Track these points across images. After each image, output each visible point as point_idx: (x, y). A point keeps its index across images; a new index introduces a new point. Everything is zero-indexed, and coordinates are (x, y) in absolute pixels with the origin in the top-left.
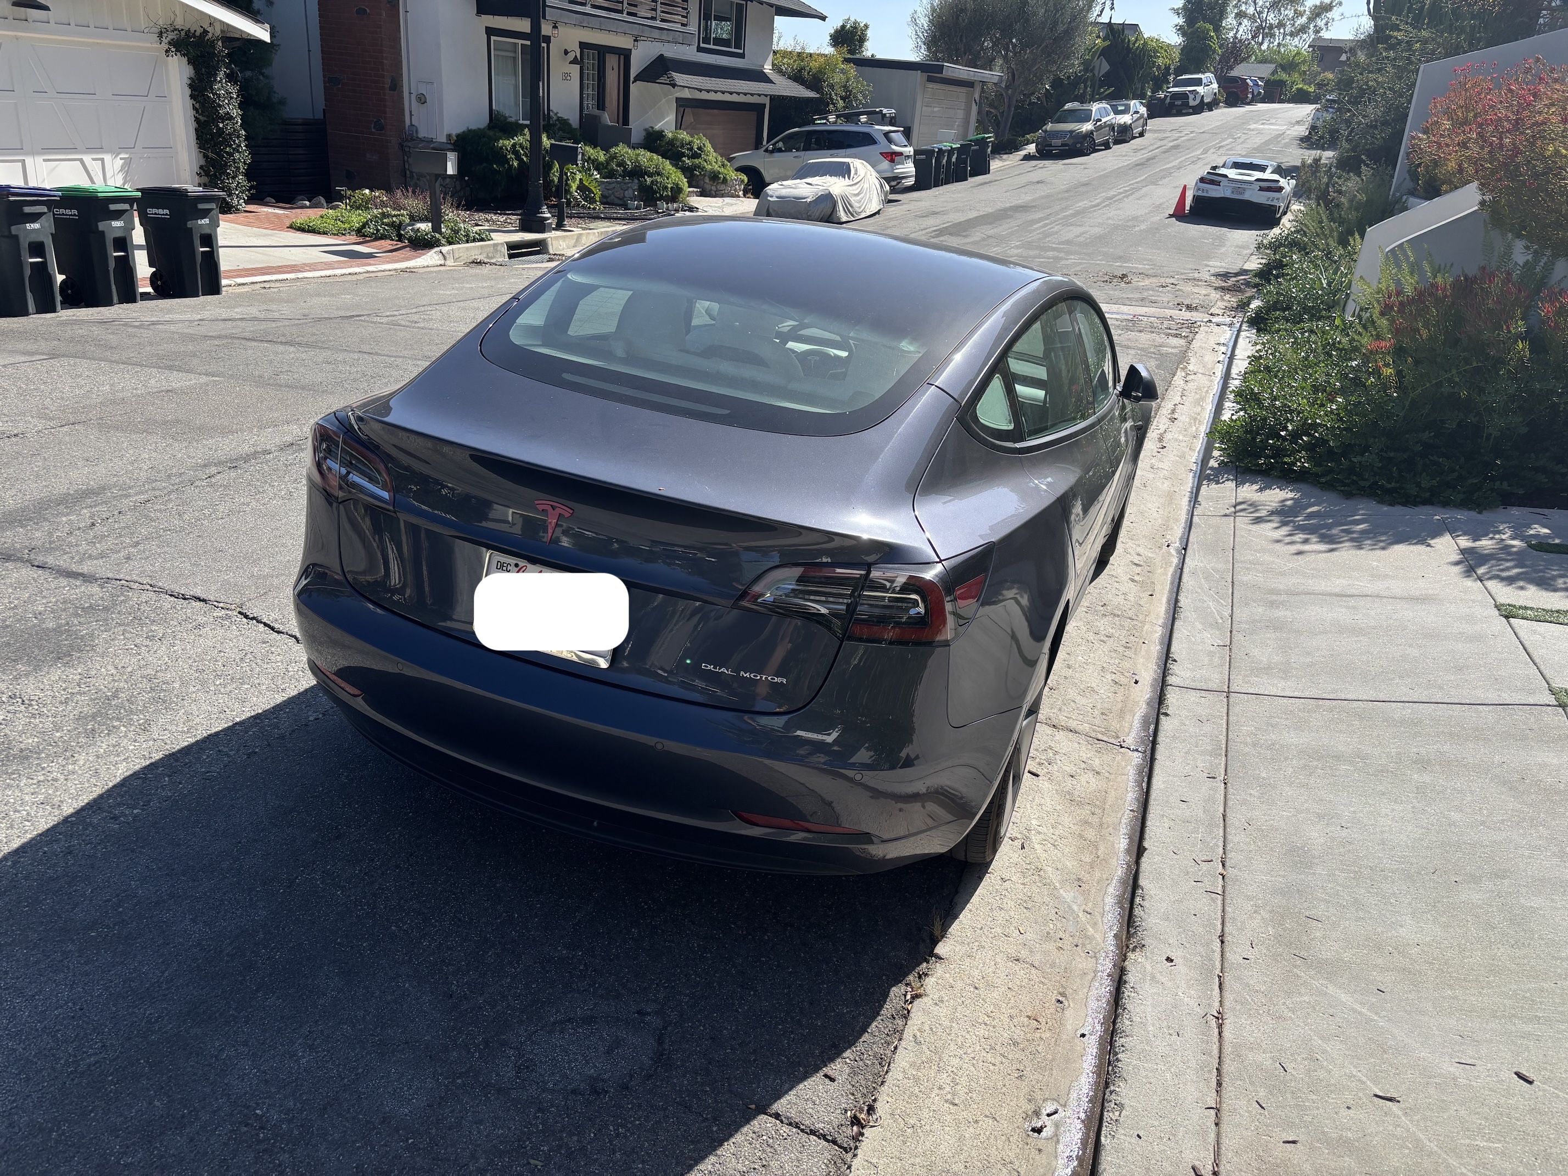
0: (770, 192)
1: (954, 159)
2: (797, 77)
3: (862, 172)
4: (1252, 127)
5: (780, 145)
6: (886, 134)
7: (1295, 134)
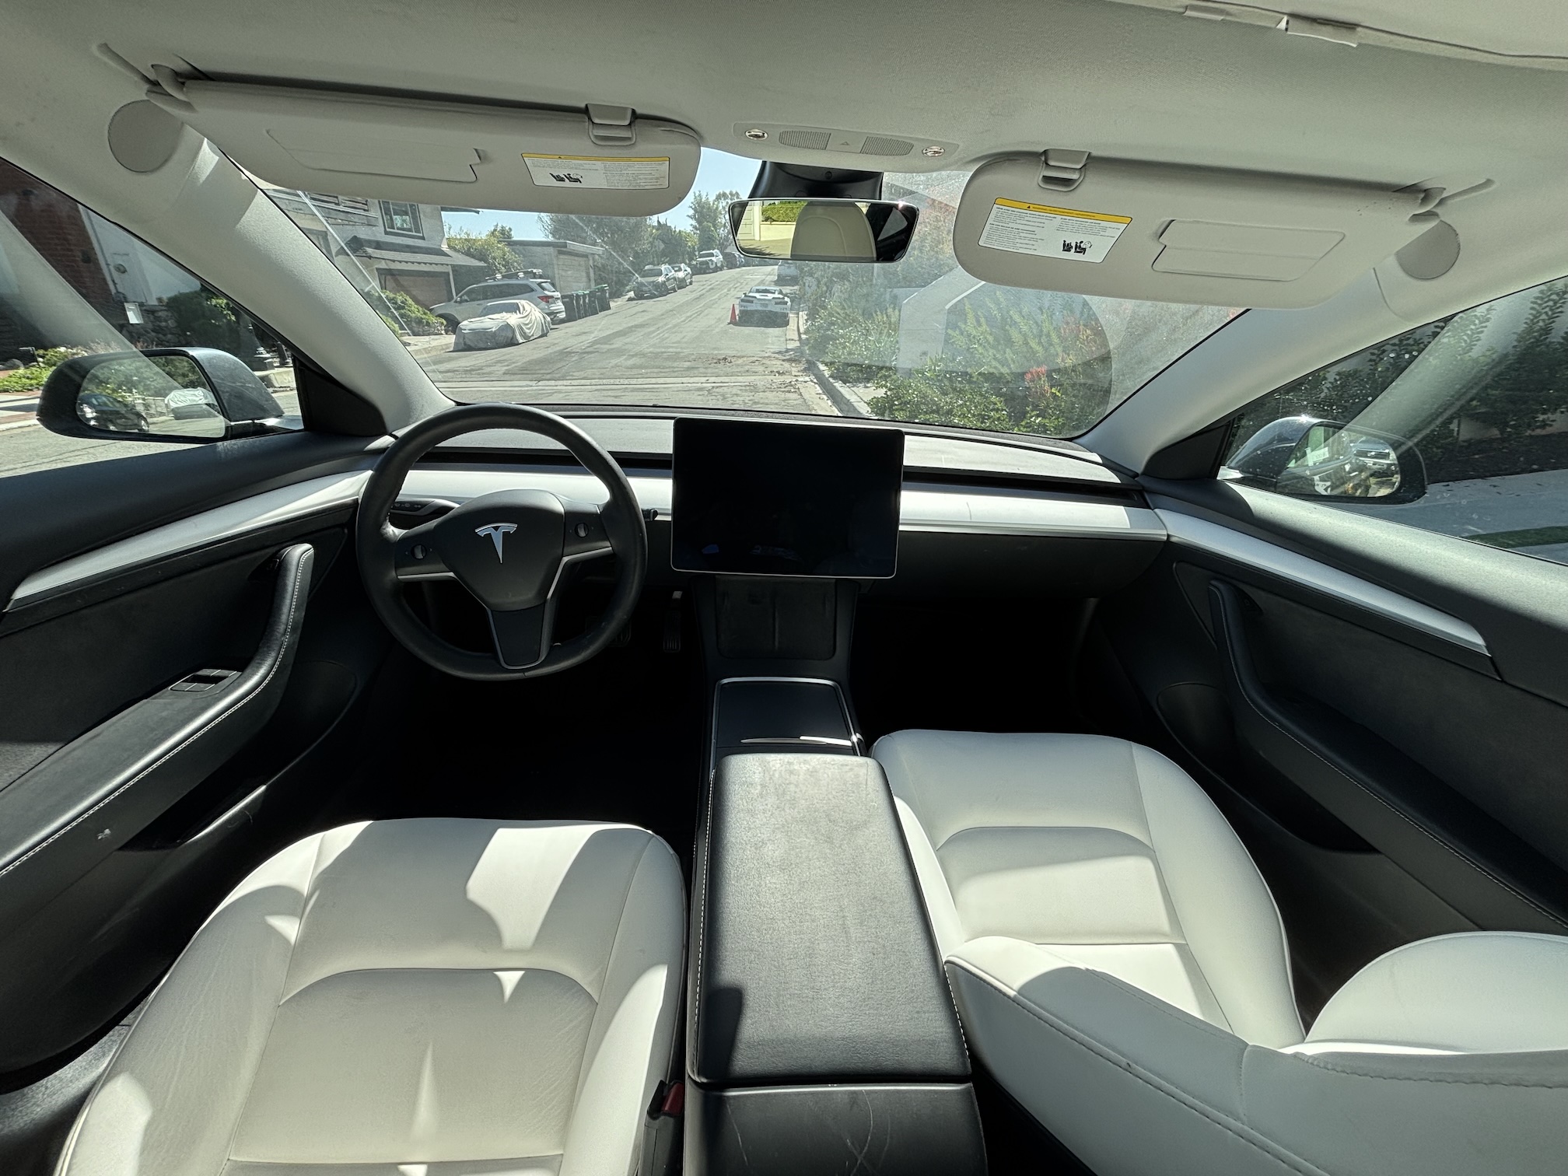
0: (463, 327)
1: (587, 301)
2: (468, 254)
3: (527, 308)
4: (747, 277)
5: (465, 297)
6: (539, 284)
7: (771, 279)
